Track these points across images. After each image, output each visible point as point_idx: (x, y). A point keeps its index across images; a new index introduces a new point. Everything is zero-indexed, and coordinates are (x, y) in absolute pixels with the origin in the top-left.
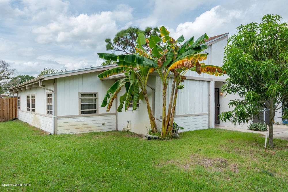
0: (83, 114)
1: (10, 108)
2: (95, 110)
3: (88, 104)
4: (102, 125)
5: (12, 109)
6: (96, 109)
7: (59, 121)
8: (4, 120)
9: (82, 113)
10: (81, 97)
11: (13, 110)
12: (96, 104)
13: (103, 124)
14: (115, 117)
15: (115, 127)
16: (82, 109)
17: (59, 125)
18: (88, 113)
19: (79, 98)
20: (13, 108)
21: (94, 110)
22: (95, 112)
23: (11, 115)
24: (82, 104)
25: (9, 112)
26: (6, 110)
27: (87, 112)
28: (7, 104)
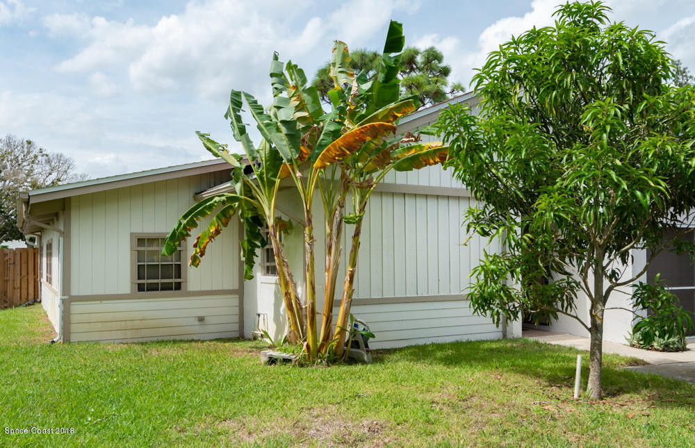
0: (144, 290)
1: (21, 275)
2: (178, 280)
3: (158, 265)
4: (197, 323)
5: (26, 278)
6: (180, 277)
7: (76, 308)
8: (6, 305)
9: (141, 288)
10: (138, 246)
11: (28, 280)
12: (180, 265)
13: (201, 319)
14: (238, 300)
15: (236, 327)
16: (139, 279)
17: (74, 318)
18: (158, 290)
19: (132, 250)
20: (30, 275)
21: (173, 280)
22: (178, 286)
23: (24, 292)
24: (139, 266)
25: (19, 286)
26: (11, 280)
27: (152, 288)
28: (14, 263)
